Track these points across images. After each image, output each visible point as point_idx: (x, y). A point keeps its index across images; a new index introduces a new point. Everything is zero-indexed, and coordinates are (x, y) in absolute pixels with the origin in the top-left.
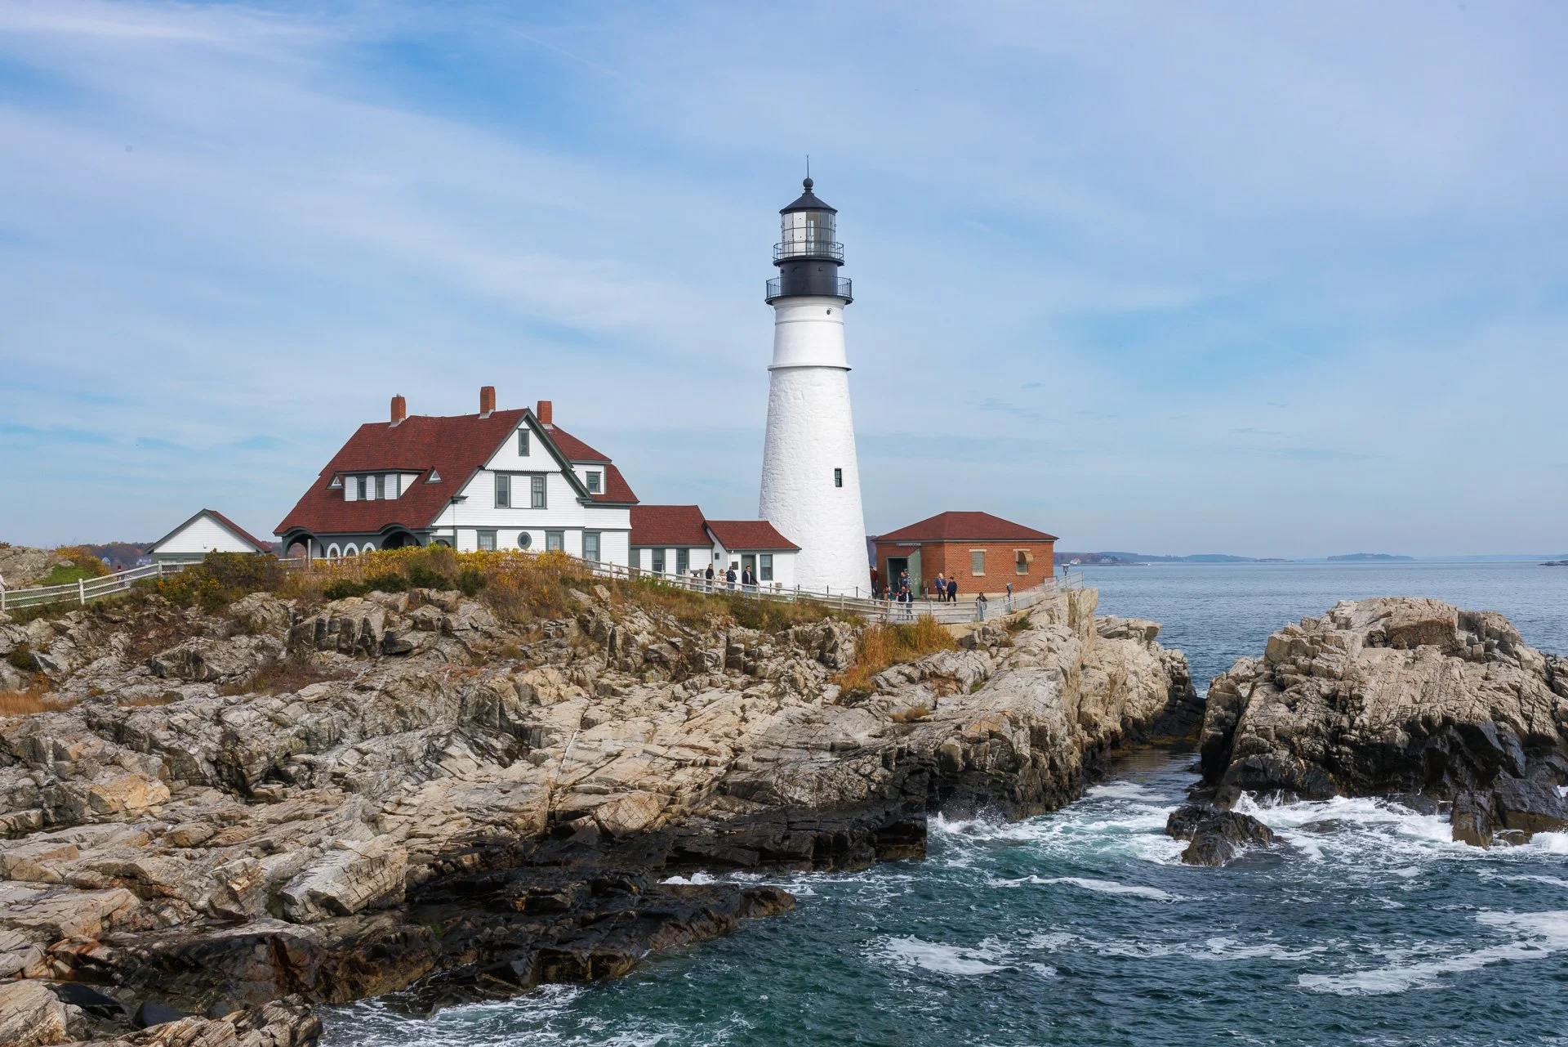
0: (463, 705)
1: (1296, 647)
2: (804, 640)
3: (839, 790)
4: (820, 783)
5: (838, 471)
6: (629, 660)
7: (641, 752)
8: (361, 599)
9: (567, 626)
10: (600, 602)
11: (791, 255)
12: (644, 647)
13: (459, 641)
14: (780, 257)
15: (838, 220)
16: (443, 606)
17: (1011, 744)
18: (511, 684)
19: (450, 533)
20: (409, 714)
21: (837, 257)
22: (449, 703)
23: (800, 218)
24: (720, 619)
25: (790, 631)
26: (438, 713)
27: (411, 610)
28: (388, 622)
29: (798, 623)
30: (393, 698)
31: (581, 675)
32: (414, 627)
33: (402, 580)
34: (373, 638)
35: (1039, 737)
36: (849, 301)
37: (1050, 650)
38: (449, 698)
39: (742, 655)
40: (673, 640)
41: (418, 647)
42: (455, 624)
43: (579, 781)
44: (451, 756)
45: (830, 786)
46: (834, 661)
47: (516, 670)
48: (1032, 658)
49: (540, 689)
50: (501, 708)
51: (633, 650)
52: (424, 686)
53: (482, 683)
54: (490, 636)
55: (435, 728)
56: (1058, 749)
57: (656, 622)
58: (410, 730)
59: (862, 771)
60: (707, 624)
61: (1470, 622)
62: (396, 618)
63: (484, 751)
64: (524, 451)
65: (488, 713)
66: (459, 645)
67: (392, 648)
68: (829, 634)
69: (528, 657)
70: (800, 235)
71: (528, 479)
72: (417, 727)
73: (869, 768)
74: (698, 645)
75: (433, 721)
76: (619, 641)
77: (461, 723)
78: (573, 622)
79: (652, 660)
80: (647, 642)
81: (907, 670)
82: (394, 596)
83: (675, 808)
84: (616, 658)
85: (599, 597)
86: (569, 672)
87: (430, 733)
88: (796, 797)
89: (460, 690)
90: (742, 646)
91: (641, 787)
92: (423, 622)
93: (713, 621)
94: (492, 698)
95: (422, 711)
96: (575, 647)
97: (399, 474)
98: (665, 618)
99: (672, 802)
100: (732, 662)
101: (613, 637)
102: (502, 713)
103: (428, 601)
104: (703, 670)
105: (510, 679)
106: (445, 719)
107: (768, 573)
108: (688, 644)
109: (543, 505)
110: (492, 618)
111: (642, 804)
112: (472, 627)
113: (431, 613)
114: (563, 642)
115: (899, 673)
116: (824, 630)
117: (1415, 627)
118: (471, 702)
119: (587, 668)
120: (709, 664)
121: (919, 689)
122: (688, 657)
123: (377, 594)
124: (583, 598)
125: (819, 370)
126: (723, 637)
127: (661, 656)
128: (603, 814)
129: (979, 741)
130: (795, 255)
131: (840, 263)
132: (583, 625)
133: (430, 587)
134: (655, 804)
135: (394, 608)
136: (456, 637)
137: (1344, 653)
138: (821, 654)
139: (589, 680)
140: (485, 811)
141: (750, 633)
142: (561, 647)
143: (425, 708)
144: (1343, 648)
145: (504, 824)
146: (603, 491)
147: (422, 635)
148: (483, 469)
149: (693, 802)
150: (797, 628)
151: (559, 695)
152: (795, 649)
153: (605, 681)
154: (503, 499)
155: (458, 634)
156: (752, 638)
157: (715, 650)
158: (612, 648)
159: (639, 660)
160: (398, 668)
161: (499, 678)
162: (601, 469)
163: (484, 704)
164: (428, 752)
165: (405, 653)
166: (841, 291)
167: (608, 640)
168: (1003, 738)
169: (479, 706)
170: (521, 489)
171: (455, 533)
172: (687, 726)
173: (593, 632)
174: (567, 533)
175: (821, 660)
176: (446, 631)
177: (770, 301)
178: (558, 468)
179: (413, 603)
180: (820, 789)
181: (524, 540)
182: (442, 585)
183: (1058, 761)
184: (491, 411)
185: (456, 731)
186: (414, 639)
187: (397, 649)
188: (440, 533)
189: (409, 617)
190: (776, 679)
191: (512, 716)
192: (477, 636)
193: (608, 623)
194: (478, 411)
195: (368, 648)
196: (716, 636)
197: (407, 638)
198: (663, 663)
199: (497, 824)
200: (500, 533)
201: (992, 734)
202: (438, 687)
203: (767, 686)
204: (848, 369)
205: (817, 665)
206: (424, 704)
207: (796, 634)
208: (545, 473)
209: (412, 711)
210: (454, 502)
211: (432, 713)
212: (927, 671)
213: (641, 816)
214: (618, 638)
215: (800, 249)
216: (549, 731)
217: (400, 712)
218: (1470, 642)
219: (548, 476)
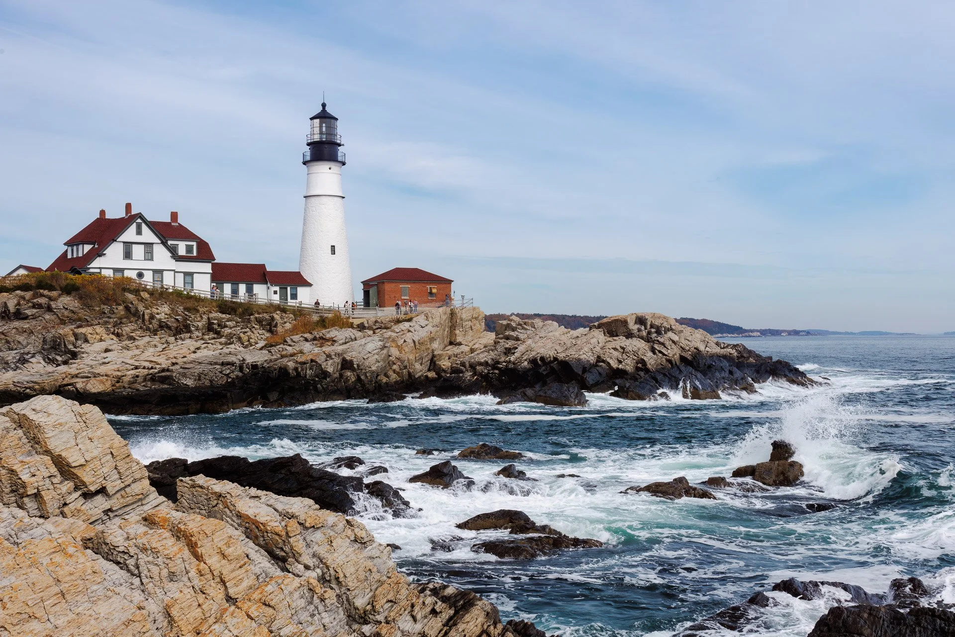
0: (45, 341)
1: (508, 327)
2: (259, 321)
3: (210, 380)
4: (200, 377)
5: (333, 247)
6: (151, 326)
7: (120, 362)
8: (8, 294)
9: (117, 309)
10: (142, 300)
11: (312, 141)
12: (160, 320)
13: (55, 314)
14: (309, 141)
15: (338, 123)
16: (50, 299)
17: (321, 365)
18: (71, 332)
19: (98, 271)
20: (11, 343)
21: (338, 142)
22: (37, 339)
23: (317, 121)
24: (207, 309)
25: (252, 317)
26: (28, 344)
27: (33, 299)
28: (19, 304)
29: (259, 313)
30: (6, 336)
31: (120, 331)
32: (34, 307)
33: (31, 286)
34: (9, 310)
35: (347, 364)
36: (344, 164)
37: (409, 331)
38: (38, 337)
39: (216, 327)
40: (177, 317)
41: (32, 315)
42: (54, 306)
43: (80, 373)
44: (31, 362)
45: (205, 378)
46: (276, 331)
47: (78, 327)
48: (395, 334)
49: (89, 335)
50: (65, 343)
51: (154, 321)
52: (25, 331)
53: (56, 332)
54: (73, 312)
55: (26, 350)
56: (363, 371)
57: (172, 310)
58: (12, 350)
59: (224, 372)
60: (198, 311)
61: (641, 320)
62: (22, 302)
63: (51, 361)
64: (139, 232)
65: (58, 345)
66: (55, 316)
67: (19, 315)
68: (273, 319)
69: (88, 321)
70: (317, 130)
71: (142, 246)
72: (16, 349)
73: (228, 371)
74: (189, 320)
75: (26, 347)
76: (147, 317)
77: (44, 349)
78: (121, 308)
79: (162, 326)
80: (162, 318)
81: (306, 335)
82: (26, 293)
83: (118, 385)
84: (145, 325)
85: (142, 297)
86: (112, 330)
87: (22, 352)
88: (185, 383)
89: (44, 334)
90: (215, 322)
91: (106, 375)
92: (37, 304)
93: (201, 310)
94: (60, 338)
95: (19, 342)
96: (121, 319)
97: (83, 244)
98: (178, 308)
99: (118, 382)
100: (210, 328)
101: (143, 315)
102: (65, 345)
103: (42, 295)
104: (190, 331)
105: (72, 330)
106: (34, 346)
107: (294, 296)
108: (186, 320)
109: (152, 259)
110: (76, 305)
111: (102, 382)
112: (64, 307)
113: (42, 301)
114: (113, 316)
115: (302, 336)
116: (270, 317)
117: (610, 322)
118: (48, 339)
119: (125, 328)
120: (193, 329)
121: (308, 345)
122: (184, 325)
123: (18, 292)
124: (131, 297)
125: (324, 197)
126: (205, 317)
127: (167, 324)
128: (79, 386)
129: (304, 363)
130: (315, 140)
131: (340, 145)
132: (127, 308)
133: (45, 290)
134: (109, 382)
135: (23, 298)
136: (54, 312)
137: (533, 329)
138: (270, 328)
139: (124, 333)
140: (25, 383)
141: (224, 316)
142: (111, 318)
143: (21, 341)
144: (535, 328)
145: (29, 388)
146: (195, 254)
147: (35, 311)
148: (116, 241)
149: (130, 383)
150: (257, 316)
151: (101, 339)
152: (254, 325)
153: (132, 334)
154: (128, 255)
155: (55, 310)
156: (224, 318)
157: (198, 323)
158: (144, 320)
159: (156, 326)
160: (16, 324)
161: (66, 330)
162: (194, 244)
163: (56, 341)
164: (19, 360)
165: (26, 318)
166: (340, 159)
167: (141, 316)
168: (316, 362)
169: (54, 341)
170: (138, 251)
171: (101, 271)
172: (159, 353)
173: (132, 314)
174: (164, 272)
175: (270, 331)
176: (49, 309)
177: (305, 163)
178: (159, 241)
179: (35, 296)
180: (199, 380)
181: (140, 275)
182: (51, 288)
183: (363, 377)
184: (129, 214)
185: (40, 352)
186: (29, 312)
187: (22, 316)
188: (91, 270)
189: (31, 302)
190: (230, 336)
191: (71, 347)
192: (66, 313)
193: (141, 308)
194: (124, 216)
195: (8, 316)
196: (201, 317)
197: (26, 311)
198: (169, 328)
199: (27, 388)
200: (125, 271)
201: (312, 361)
202: (32, 332)
203: (223, 340)
204: (343, 198)
205: (265, 333)
206: (21, 338)
207: (256, 318)
208: (152, 244)
209: (13, 342)
210: (100, 256)
211: (24, 343)
212: (318, 336)
213: (100, 387)
214: (146, 316)
215: (317, 138)
216: (83, 353)
217: (8, 342)
218: (639, 330)
219: (154, 245)
